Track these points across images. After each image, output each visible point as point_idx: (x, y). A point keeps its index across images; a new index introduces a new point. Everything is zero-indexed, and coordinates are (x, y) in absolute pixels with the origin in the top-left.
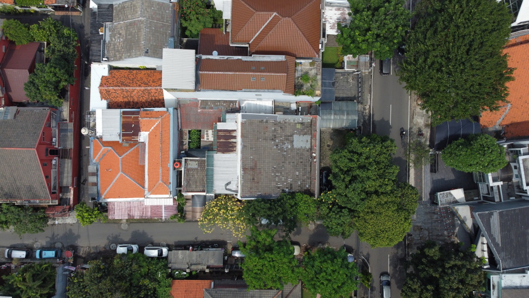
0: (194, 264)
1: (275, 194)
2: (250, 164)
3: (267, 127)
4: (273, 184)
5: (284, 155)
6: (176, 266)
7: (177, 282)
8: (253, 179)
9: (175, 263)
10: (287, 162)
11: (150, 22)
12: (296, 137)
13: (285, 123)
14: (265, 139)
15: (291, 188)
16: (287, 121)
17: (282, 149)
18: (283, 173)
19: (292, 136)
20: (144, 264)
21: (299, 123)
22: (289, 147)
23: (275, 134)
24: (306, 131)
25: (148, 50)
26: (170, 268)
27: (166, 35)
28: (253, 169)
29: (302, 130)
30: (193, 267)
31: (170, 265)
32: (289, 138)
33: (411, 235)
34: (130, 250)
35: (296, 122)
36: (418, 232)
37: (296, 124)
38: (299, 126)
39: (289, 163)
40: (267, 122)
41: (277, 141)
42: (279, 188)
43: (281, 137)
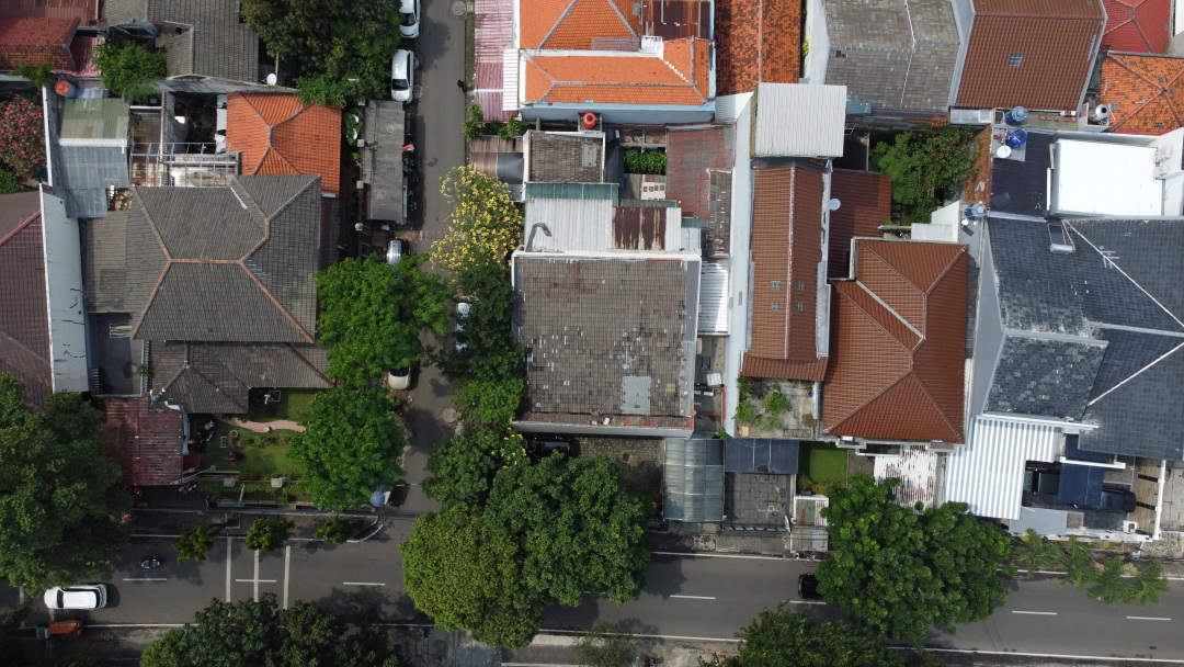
0: (374, 157)
1: (523, 333)
2: (588, 278)
3: (669, 317)
4: (544, 329)
5: (607, 354)
6: (371, 119)
7: (337, 118)
8: (556, 285)
9: (378, 116)
10: (591, 361)
11: (906, 63)
12: (646, 381)
13: (679, 359)
14: (643, 313)
15: (535, 369)
16: (682, 363)
17: (619, 349)
18: (567, 351)
19: (650, 372)
20: (377, 49)
21: (677, 388)
22: (625, 367)
23: (655, 335)
24: (660, 403)
25: (844, 56)
26: (367, 104)
27: (877, 98)
28: (578, 284)
29: (661, 395)
30: (367, 155)
31: (373, 104)
32: (644, 366)
33: (426, 636)
34: (407, 20)
35: (680, 382)
36: (433, 650)
37: (676, 382)
38: (670, 388)
39: (590, 366)
40: (681, 317)
41: (638, 339)
42: (536, 341)
43: (648, 349)
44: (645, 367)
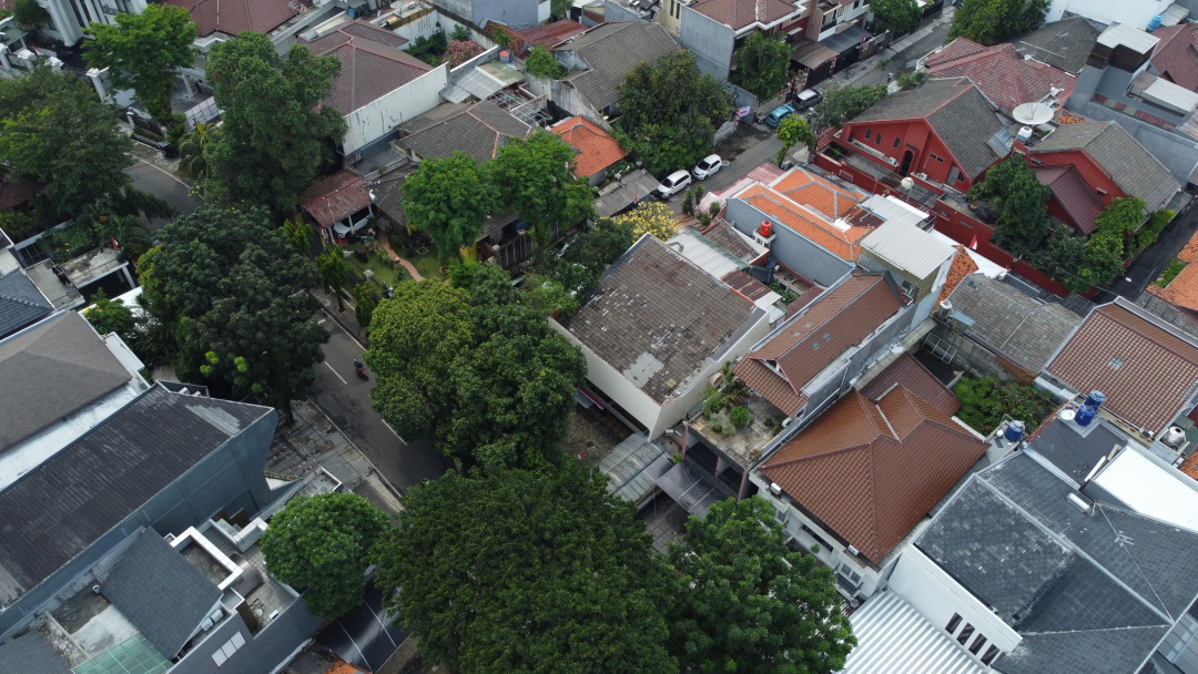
0: (617, 189)
1: (608, 277)
2: (682, 275)
3: (713, 335)
4: (624, 287)
5: (649, 330)
6: (636, 174)
7: (618, 156)
8: (657, 266)
9: (640, 177)
10: (634, 327)
11: (1021, 319)
12: (658, 366)
13: (695, 367)
14: (698, 321)
15: (593, 306)
16: (695, 372)
17: (660, 333)
18: (625, 310)
19: (666, 362)
21: (675, 387)
22: (653, 346)
23: (693, 340)
24: (654, 388)
25: (974, 287)
26: (641, 168)
27: (984, 332)
28: (671, 276)
29: (660, 383)
30: (615, 185)
31: (644, 171)
32: (665, 356)
35: (682, 384)
37: (678, 382)
38: (671, 383)
39: (630, 329)
40: (722, 341)
41: (679, 335)
42: (612, 290)
43: (680, 346)
44: (667, 356)
